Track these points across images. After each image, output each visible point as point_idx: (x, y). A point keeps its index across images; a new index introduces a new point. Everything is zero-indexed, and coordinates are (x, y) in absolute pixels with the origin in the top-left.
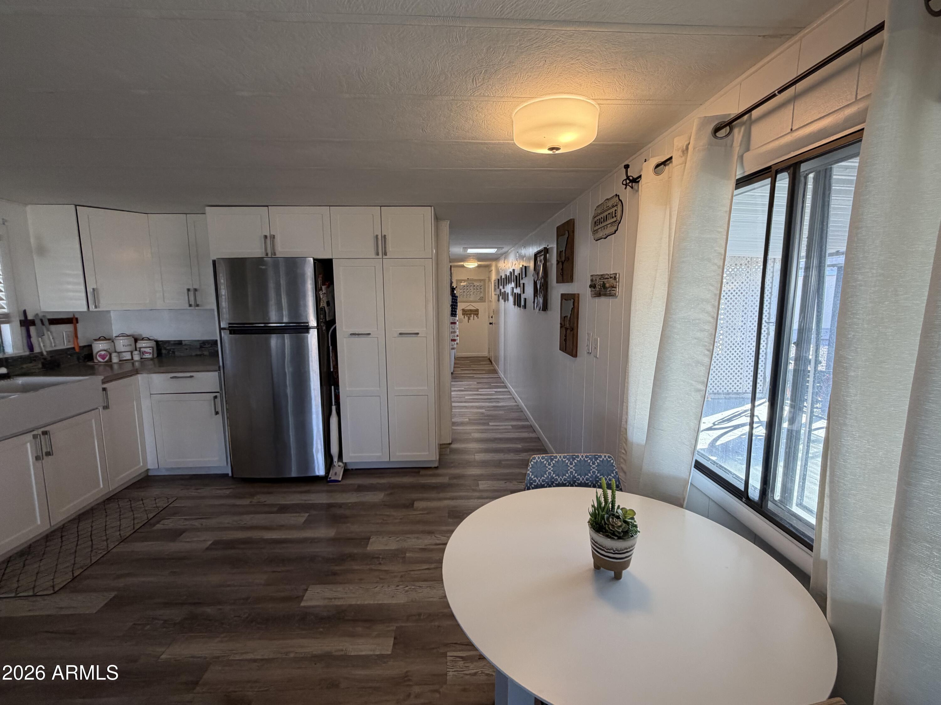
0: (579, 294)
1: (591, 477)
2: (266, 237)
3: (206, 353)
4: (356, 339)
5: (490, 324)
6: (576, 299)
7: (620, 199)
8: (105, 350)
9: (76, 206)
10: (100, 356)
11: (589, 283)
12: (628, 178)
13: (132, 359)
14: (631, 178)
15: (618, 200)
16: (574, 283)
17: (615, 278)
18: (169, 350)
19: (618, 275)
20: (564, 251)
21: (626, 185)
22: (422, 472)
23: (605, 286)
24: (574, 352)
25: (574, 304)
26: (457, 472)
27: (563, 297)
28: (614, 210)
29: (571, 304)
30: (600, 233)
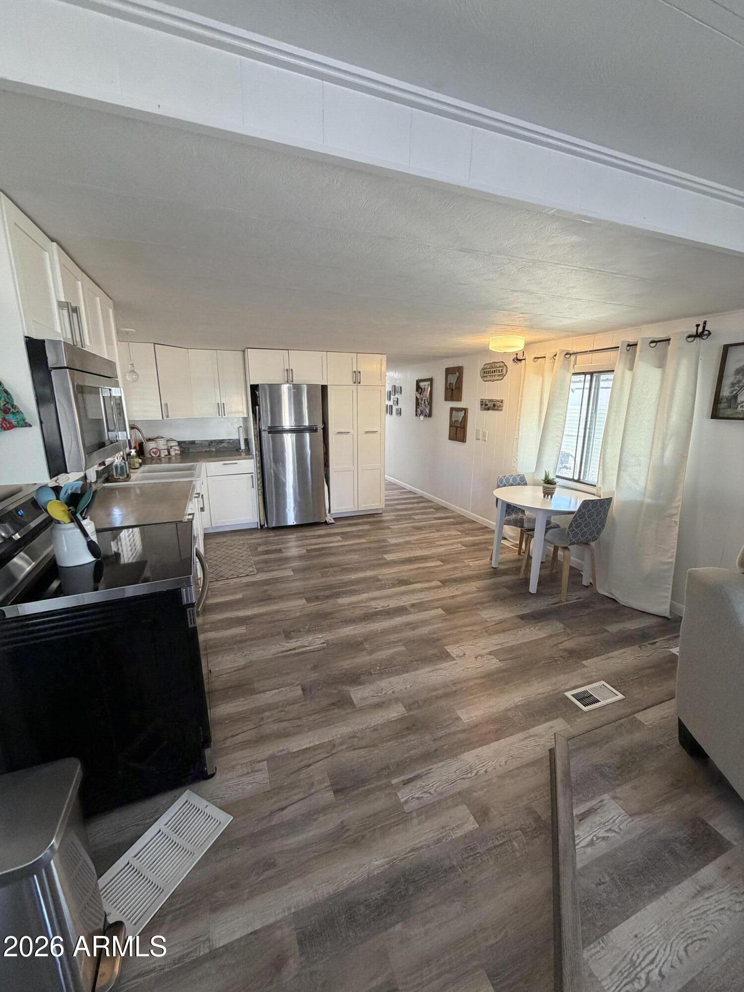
0: (468, 408)
2: (287, 370)
4: (340, 435)
7: (506, 365)
8: (156, 448)
9: (155, 344)
10: (153, 452)
11: (480, 403)
13: (170, 454)
14: (518, 359)
15: (504, 365)
16: (462, 401)
17: (502, 402)
18: (185, 448)
19: (504, 401)
21: (514, 361)
22: (376, 515)
23: (494, 405)
24: (463, 440)
25: (465, 413)
26: (395, 514)
27: (452, 409)
28: (500, 369)
29: (462, 414)
30: (489, 378)
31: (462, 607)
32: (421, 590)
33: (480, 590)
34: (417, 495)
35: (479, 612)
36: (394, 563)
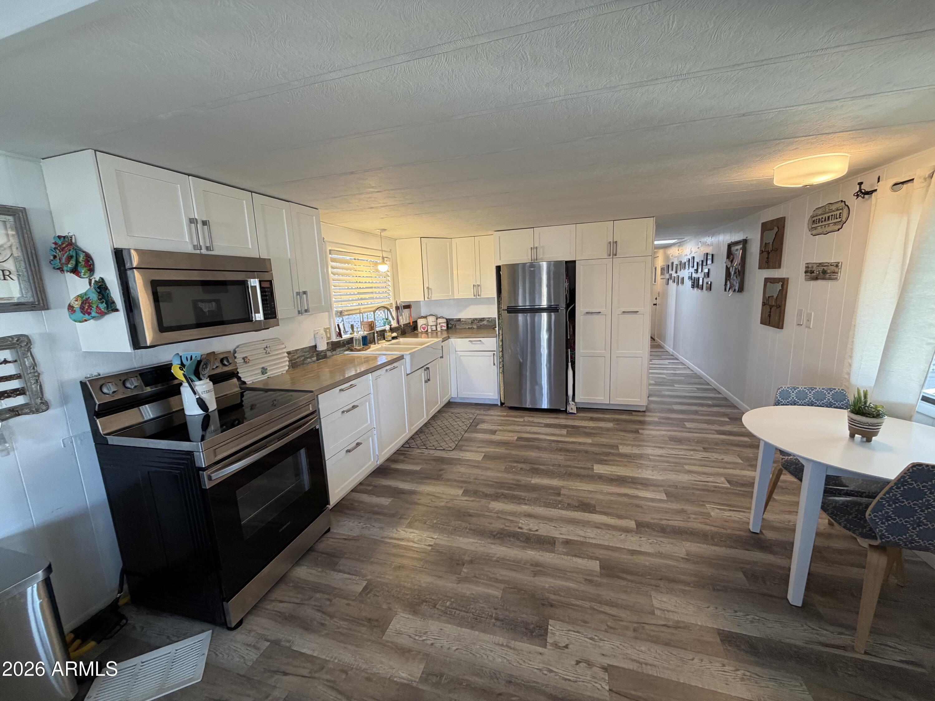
0: (788, 278)
1: (826, 402)
2: (531, 249)
3: (475, 327)
4: (589, 316)
5: (654, 305)
6: (786, 283)
7: (847, 204)
9: (421, 238)
10: (423, 328)
11: (804, 270)
12: (860, 190)
13: (437, 330)
14: (863, 191)
15: (844, 205)
16: (782, 269)
17: (837, 266)
19: (840, 263)
20: (771, 243)
21: (858, 196)
22: (634, 413)
23: (824, 272)
24: (779, 325)
25: (782, 286)
26: (662, 415)
27: (767, 280)
28: (838, 212)
29: (779, 286)
30: (819, 230)
31: (632, 573)
32: (598, 526)
33: (689, 558)
34: (720, 396)
35: (653, 594)
36: (601, 478)
